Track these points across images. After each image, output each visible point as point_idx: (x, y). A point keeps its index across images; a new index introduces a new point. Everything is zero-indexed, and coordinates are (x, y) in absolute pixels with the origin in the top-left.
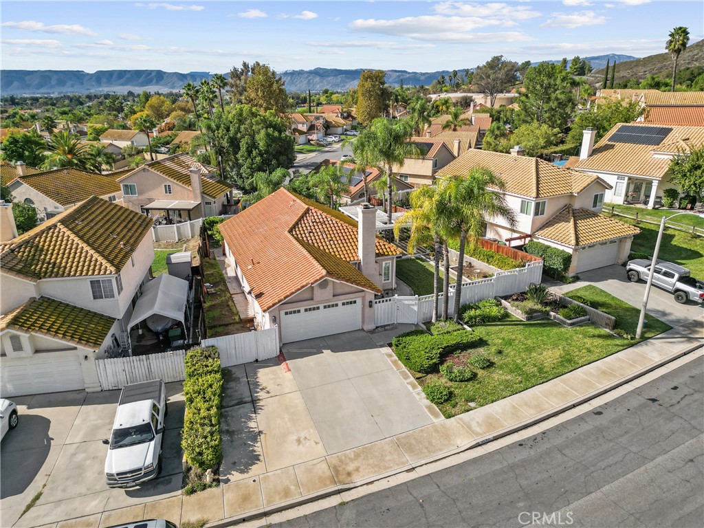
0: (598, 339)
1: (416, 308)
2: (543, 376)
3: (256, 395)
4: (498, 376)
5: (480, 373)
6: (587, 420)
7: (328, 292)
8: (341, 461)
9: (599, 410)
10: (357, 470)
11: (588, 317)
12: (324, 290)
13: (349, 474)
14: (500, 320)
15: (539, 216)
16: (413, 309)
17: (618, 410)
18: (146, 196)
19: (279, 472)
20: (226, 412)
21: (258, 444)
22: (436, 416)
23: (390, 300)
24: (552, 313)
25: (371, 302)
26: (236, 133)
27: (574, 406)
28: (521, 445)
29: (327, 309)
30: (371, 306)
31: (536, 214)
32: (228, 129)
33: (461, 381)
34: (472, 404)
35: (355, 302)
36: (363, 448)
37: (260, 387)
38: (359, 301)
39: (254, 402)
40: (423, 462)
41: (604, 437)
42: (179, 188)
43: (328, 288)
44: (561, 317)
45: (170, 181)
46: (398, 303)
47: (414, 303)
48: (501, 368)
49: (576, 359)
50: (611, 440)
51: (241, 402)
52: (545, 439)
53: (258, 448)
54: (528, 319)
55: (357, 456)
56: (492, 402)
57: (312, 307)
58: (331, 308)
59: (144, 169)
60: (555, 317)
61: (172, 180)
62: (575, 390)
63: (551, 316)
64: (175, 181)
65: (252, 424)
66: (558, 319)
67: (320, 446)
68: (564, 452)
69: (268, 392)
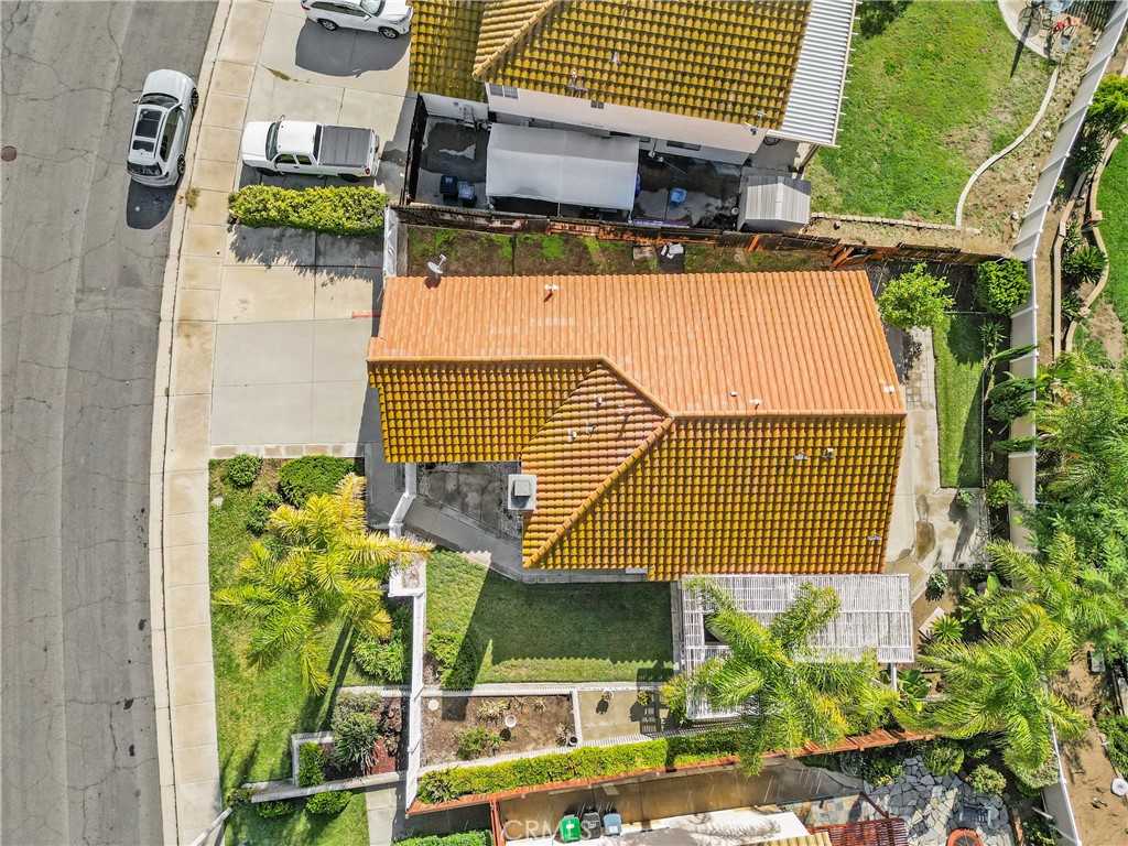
3: (325, 271)
8: (205, 334)
10: (189, 345)
13: (188, 336)
17: (135, 650)
19: (219, 275)
20: (310, 236)
21: (256, 262)
22: (218, 452)
28: (143, 511)
34: (217, 501)
36: (211, 360)
37: (336, 278)
39: (315, 267)
40: (171, 409)
51: (318, 253)
52: (138, 540)
53: (252, 262)
55: (205, 351)
65: (283, 260)
67: (232, 321)
68: (114, 543)
69: (323, 285)
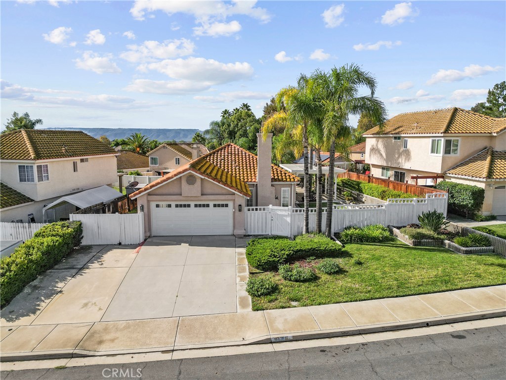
0: (496, 267)
1: (289, 219)
2: (402, 290)
4: (343, 282)
5: (324, 277)
6: (436, 342)
7: (196, 189)
8: (106, 329)
9: (462, 334)
10: (113, 340)
11: (492, 248)
12: (191, 186)
13: (101, 342)
14: (380, 241)
15: (452, 155)
16: (286, 221)
17: (492, 338)
18: (163, 166)
19: (40, 327)
20: (51, 272)
21: (48, 301)
22: (244, 306)
23: (264, 209)
24: (447, 242)
25: (240, 205)
26: (234, 128)
27: (428, 325)
28: (323, 351)
29: (198, 208)
30: (240, 210)
31: (447, 151)
32: (229, 125)
33: (297, 281)
34: (294, 303)
35: (227, 206)
36: (139, 322)
37: (99, 260)
38: (231, 204)
39: (82, 269)
41: (451, 363)
42: (184, 160)
43: (196, 185)
44: (456, 245)
45: (180, 155)
46: (272, 213)
47: (286, 213)
48: (353, 277)
49: (456, 281)
50: (461, 369)
51: (70, 268)
52: (362, 351)
53: (44, 304)
54: (415, 244)
55: (127, 328)
56: (320, 304)
57: (183, 203)
58: (202, 208)
59: (164, 147)
60: (449, 245)
61: (180, 154)
62: (437, 309)
63: (445, 245)
64: (182, 155)
65: (60, 285)
66: (453, 247)
67: (101, 312)
68: (378, 370)
69: (101, 264)
